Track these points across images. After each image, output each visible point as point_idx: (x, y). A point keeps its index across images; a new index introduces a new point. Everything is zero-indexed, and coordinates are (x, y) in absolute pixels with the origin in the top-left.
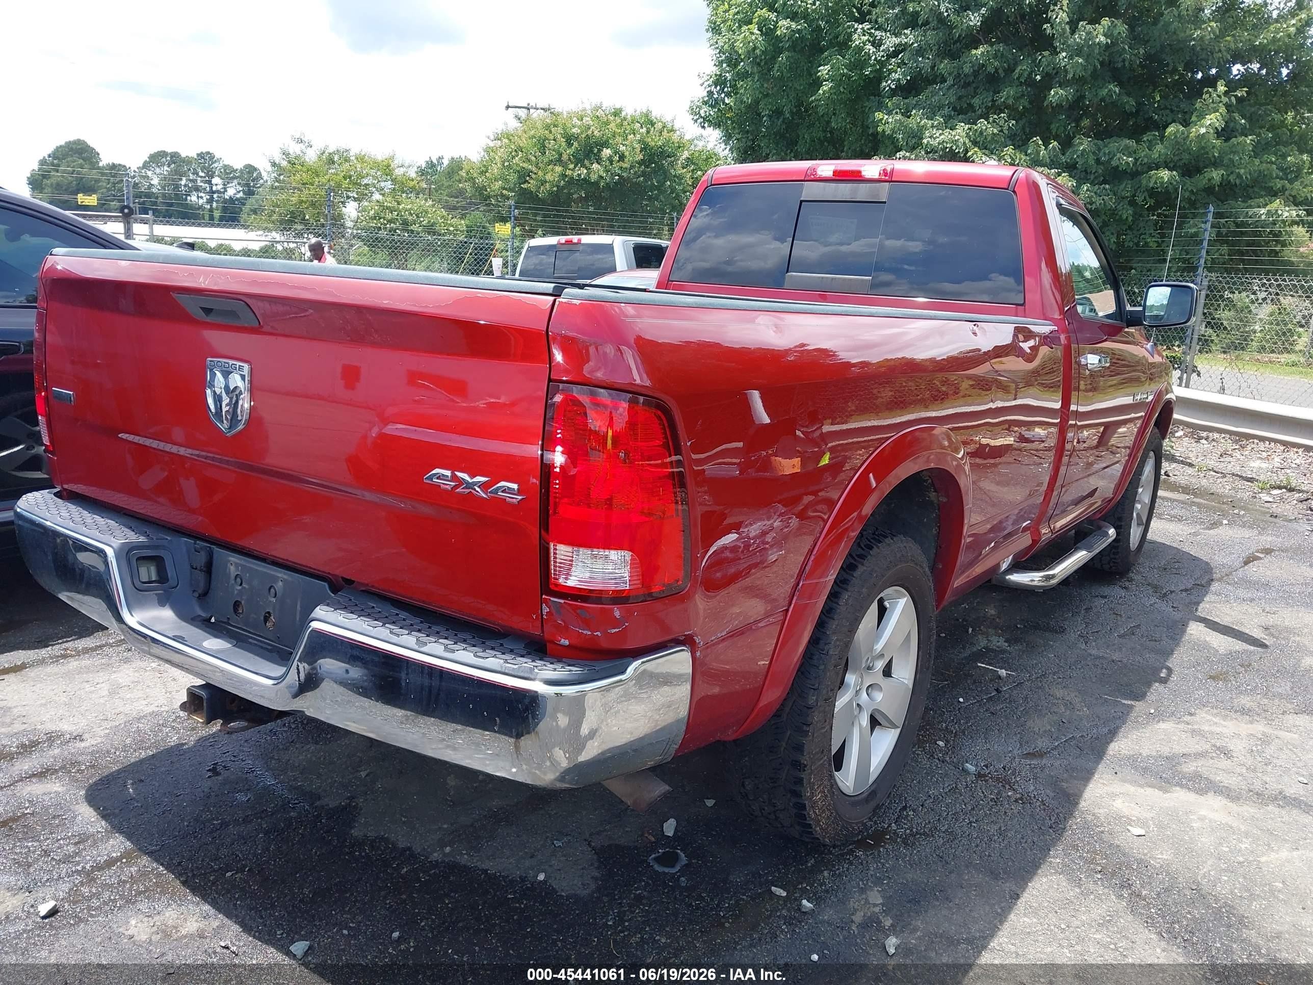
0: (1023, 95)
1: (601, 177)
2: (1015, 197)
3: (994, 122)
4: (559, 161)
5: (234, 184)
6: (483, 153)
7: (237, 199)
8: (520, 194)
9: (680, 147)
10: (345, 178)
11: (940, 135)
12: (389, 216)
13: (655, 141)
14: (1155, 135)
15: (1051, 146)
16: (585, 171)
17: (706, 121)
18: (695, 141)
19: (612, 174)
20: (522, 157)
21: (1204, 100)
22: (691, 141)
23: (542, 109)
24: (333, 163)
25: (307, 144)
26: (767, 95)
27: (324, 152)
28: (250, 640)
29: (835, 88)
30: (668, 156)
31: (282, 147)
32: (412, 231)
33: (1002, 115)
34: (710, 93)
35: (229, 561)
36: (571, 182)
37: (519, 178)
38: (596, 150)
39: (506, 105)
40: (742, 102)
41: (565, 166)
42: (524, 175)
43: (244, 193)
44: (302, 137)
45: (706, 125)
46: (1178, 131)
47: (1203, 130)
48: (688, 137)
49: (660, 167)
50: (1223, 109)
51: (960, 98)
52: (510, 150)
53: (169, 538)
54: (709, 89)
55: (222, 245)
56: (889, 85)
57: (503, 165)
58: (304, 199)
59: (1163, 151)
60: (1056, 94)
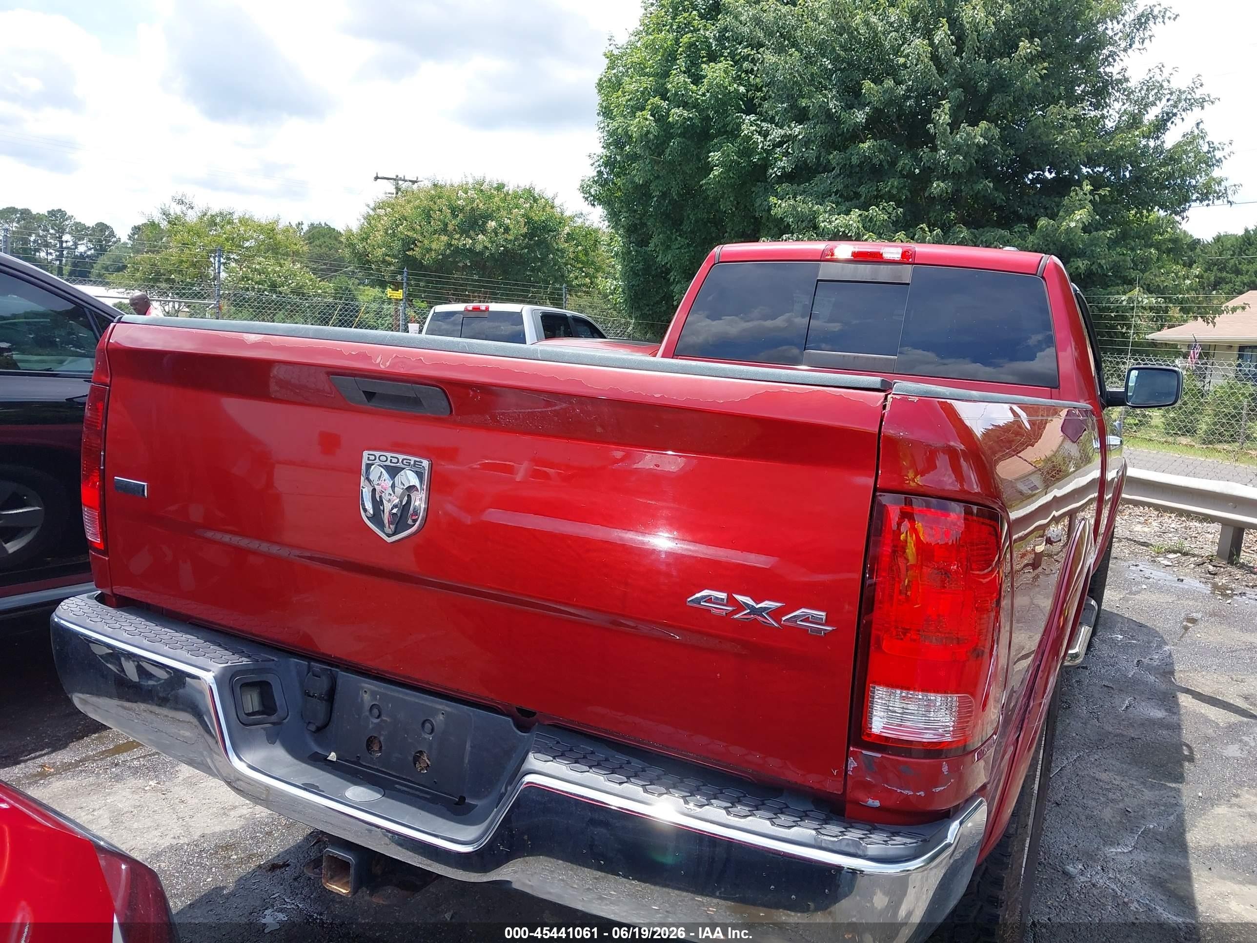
0: (905, 186)
1: (486, 248)
2: (1044, 282)
3: (883, 209)
4: (444, 230)
5: (85, 241)
6: (363, 221)
7: (88, 256)
8: (403, 261)
9: (562, 221)
10: (227, 239)
11: (836, 219)
12: (257, 277)
13: (538, 216)
14: (1024, 227)
15: (935, 232)
16: (471, 241)
17: (595, 200)
18: (576, 219)
19: (497, 245)
20: (406, 226)
21: (1071, 197)
22: (572, 218)
23: (410, 181)
24: (216, 224)
25: (188, 206)
26: (658, 177)
27: (206, 214)
28: (397, 786)
29: (725, 173)
30: (550, 231)
31: (163, 207)
32: (281, 293)
33: (891, 203)
34: (600, 173)
35: (362, 688)
36: (457, 251)
37: (403, 245)
38: (480, 222)
39: (375, 176)
40: (633, 182)
41: (451, 237)
42: (409, 243)
43: (96, 250)
44: (183, 198)
45: (596, 203)
46: (1049, 223)
47: (1073, 224)
48: (567, 214)
49: (542, 243)
50: (1089, 206)
51: (846, 187)
52: (394, 219)
53: (275, 659)
54: (599, 169)
55: (120, 302)
56: (775, 172)
57: (386, 233)
58: (184, 259)
59: (1035, 242)
60: (938, 186)
